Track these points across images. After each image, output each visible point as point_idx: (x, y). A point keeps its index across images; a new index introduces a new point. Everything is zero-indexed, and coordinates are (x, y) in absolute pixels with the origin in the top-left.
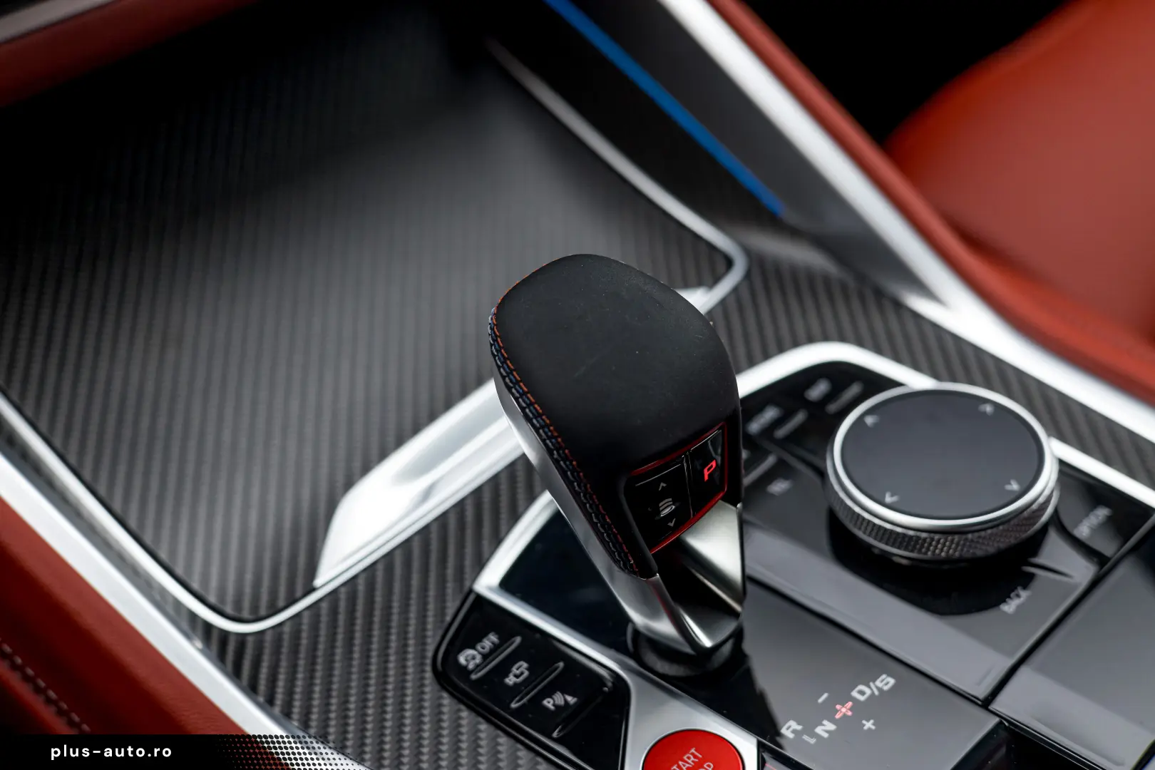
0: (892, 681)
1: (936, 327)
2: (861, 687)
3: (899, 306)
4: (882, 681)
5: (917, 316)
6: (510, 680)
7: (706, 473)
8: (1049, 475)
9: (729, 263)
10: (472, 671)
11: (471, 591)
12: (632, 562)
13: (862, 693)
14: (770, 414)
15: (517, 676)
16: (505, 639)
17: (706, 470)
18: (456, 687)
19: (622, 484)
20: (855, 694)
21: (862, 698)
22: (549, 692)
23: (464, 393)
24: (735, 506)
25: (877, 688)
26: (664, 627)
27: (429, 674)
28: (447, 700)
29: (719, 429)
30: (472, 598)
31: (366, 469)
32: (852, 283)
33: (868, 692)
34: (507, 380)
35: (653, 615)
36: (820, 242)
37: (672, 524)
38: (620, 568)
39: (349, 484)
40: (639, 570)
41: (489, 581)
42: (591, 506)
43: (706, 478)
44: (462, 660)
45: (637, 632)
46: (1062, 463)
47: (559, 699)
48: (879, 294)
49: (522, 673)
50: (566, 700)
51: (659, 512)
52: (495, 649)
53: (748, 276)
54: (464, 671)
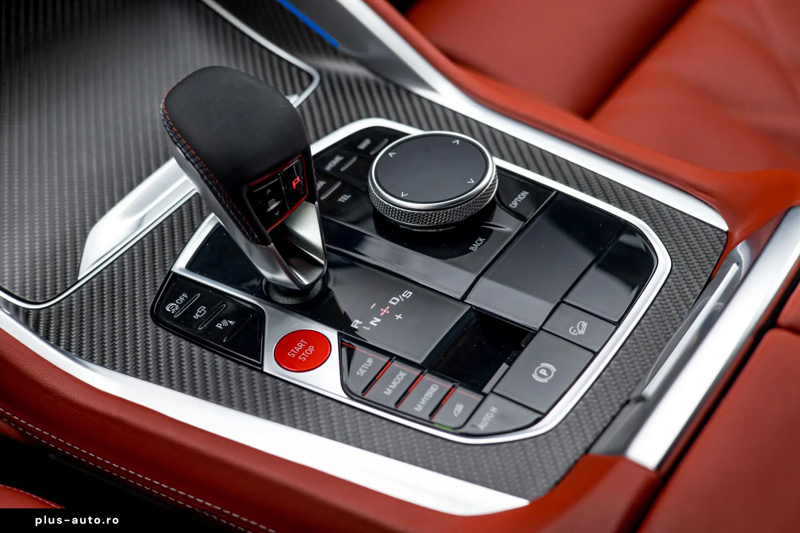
0: (411, 293)
1: (431, 103)
2: (394, 298)
3: (409, 93)
4: (405, 294)
5: (420, 98)
6: (196, 316)
7: (294, 184)
8: (491, 174)
9: (311, 78)
10: (174, 314)
11: (170, 272)
12: (256, 237)
13: (395, 301)
14: (338, 159)
15: (199, 314)
16: (191, 295)
17: (294, 183)
18: (165, 324)
19: (245, 191)
20: (390, 302)
21: (395, 304)
22: (219, 320)
23: (158, 166)
24: (314, 203)
25: (403, 297)
26: (282, 277)
27: (149, 319)
28: (161, 332)
29: (299, 159)
30: (172, 274)
31: (103, 213)
32: (382, 83)
33: (398, 300)
34: (174, 139)
35: (275, 271)
36: (362, 63)
37: (277, 214)
38: (250, 241)
39: (94, 222)
40: (262, 241)
41: (180, 265)
42: (229, 206)
43: (294, 187)
44: (168, 309)
45: (268, 283)
46: (498, 168)
47: (225, 323)
48: (398, 88)
49: (203, 312)
50: (228, 323)
51: (268, 207)
52: (186, 300)
53: (321, 82)
54: (170, 315)
